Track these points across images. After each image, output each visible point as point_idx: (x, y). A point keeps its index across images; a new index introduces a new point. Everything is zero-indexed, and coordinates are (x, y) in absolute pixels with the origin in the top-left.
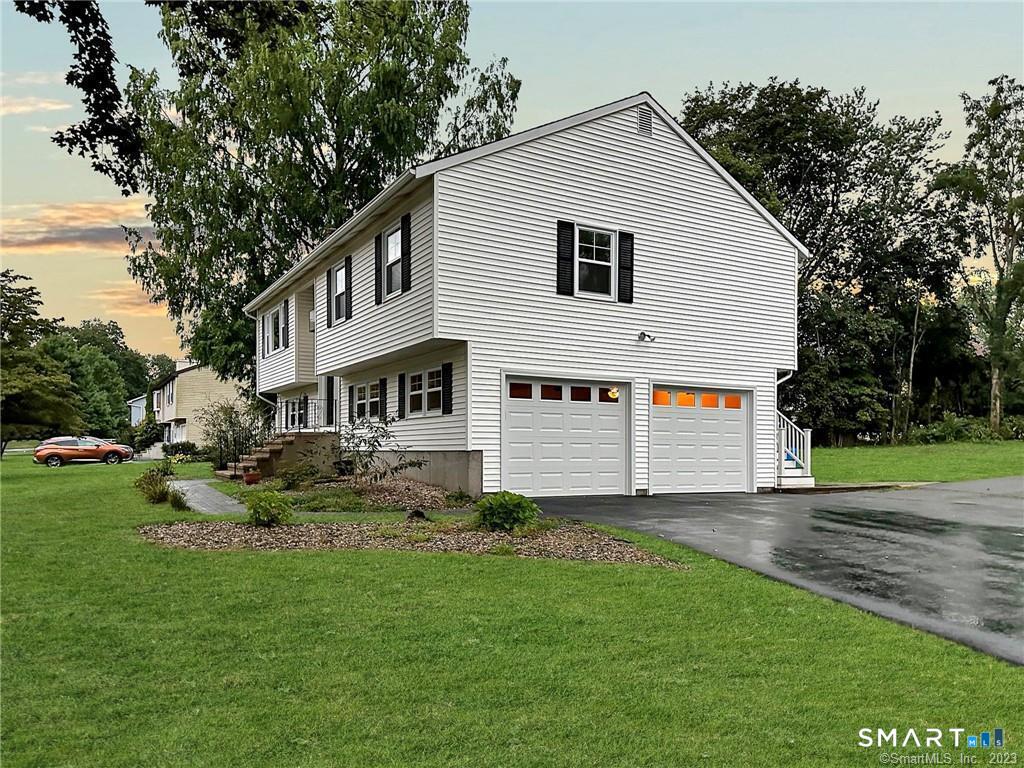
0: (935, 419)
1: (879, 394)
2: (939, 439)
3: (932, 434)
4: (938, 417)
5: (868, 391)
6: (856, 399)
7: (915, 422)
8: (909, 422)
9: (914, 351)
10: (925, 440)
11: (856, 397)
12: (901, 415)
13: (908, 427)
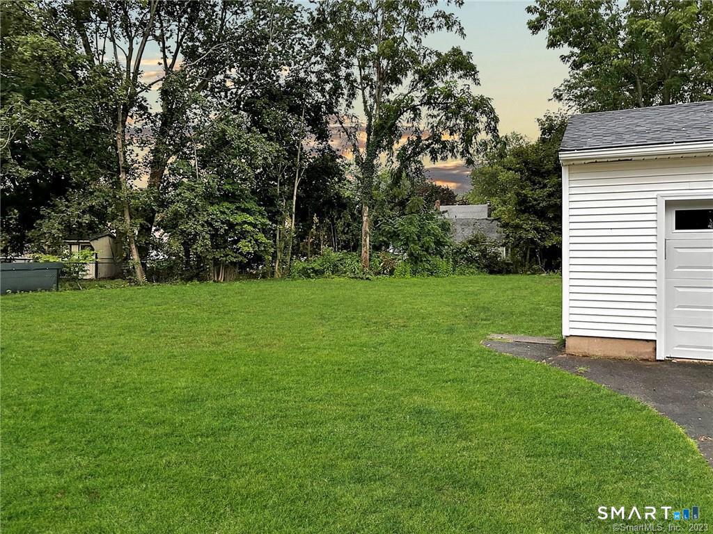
0: (315, 253)
1: (263, 224)
2: (319, 273)
3: (313, 268)
4: (316, 251)
5: (251, 219)
6: (239, 227)
7: (297, 256)
8: (292, 254)
9: (296, 185)
10: (305, 273)
11: (237, 224)
12: (285, 247)
13: (291, 259)
